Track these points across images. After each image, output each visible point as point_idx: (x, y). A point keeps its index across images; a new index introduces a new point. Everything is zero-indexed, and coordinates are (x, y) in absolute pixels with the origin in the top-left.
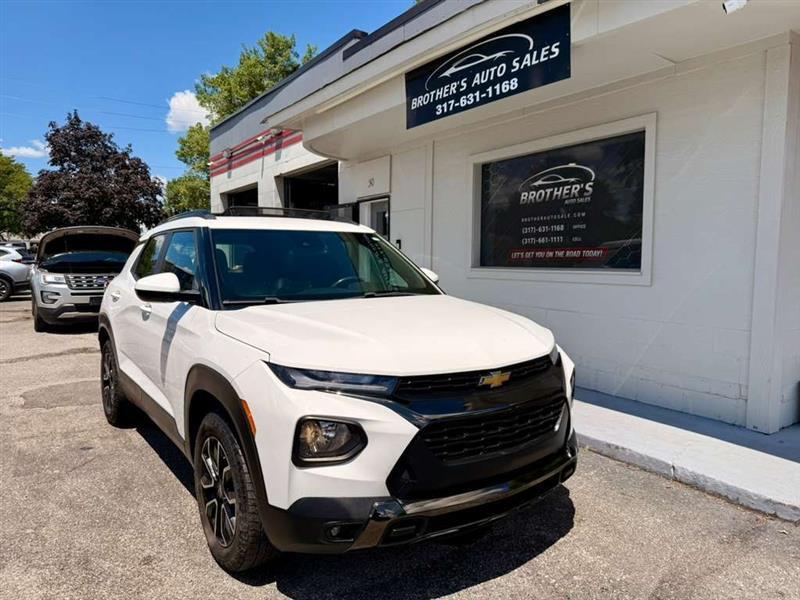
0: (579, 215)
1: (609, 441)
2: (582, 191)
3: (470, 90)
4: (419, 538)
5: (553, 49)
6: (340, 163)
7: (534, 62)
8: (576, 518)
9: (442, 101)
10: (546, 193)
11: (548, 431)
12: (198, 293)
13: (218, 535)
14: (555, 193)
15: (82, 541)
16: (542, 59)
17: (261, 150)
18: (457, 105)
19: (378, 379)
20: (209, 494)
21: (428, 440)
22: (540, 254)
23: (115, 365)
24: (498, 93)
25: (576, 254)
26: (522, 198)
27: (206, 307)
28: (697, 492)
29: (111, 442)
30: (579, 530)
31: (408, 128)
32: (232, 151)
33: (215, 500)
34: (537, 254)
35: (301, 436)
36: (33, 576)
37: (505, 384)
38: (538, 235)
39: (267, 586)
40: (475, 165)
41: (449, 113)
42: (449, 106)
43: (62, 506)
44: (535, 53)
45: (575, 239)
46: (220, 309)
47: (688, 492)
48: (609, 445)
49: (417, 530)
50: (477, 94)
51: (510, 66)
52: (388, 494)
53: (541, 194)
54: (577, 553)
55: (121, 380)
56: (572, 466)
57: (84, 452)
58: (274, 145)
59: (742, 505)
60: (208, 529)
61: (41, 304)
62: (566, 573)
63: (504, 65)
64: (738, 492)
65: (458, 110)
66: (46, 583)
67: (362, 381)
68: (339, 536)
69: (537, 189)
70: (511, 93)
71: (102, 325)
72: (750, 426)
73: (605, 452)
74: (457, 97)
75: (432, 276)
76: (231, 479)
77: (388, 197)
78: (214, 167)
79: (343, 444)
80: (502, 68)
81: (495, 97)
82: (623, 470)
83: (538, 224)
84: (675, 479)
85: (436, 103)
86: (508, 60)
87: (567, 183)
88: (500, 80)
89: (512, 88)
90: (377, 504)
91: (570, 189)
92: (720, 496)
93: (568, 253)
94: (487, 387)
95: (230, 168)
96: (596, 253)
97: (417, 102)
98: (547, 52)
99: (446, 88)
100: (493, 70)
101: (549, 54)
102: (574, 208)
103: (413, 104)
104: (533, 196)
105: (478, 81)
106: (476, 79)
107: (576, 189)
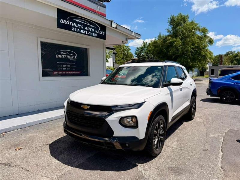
2: (74, 58)
7: (100, 33)
9: (75, 27)
14: (67, 57)
22: (64, 73)
25: (74, 73)
26: (57, 56)
38: (63, 67)
44: (100, 31)
45: (73, 69)
50: (86, 32)
53: (63, 56)
65: (80, 33)
69: (62, 54)
83: (63, 64)
87: (70, 55)
89: (95, 36)
91: (71, 57)
93: (72, 73)
96: (78, 73)
97: (63, 21)
98: (102, 33)
99: (76, 24)
100: (91, 29)
101: (103, 33)
102: (73, 61)
103: (61, 21)
104: (60, 56)
105: (87, 29)
106: (86, 28)
107: (73, 57)
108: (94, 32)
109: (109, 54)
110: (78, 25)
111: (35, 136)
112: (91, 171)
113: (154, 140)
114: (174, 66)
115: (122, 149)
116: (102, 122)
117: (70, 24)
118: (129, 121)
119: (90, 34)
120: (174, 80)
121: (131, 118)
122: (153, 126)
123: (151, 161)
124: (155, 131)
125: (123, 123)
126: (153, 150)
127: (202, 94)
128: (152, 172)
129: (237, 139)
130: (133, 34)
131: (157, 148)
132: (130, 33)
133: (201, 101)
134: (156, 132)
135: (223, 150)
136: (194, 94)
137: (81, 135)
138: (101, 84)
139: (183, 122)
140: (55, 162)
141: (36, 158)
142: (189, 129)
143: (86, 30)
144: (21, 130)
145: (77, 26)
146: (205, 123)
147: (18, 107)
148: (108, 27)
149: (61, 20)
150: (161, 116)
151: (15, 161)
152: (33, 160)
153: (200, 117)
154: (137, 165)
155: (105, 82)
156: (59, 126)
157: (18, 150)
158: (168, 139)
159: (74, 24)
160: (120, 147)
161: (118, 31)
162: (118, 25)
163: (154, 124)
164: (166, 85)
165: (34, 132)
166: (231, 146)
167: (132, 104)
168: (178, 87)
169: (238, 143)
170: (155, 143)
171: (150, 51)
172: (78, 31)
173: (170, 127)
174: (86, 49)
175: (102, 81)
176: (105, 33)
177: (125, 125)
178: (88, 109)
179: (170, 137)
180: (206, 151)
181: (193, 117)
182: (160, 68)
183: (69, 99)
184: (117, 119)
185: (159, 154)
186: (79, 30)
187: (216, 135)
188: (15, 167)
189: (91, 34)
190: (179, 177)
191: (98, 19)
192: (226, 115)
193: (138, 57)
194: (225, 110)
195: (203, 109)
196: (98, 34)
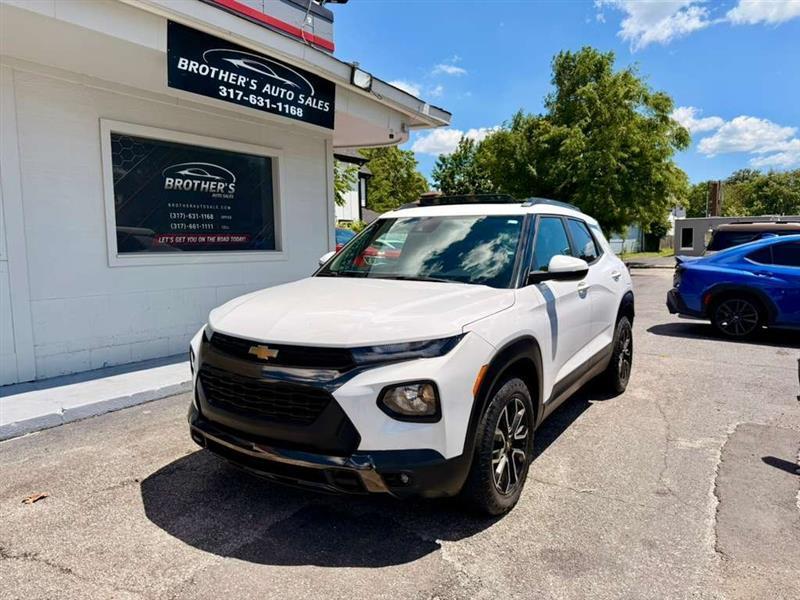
2: (226, 189)
9: (228, 85)
10: (194, 184)
14: (203, 185)
16: (319, 107)
18: (246, 98)
22: (191, 239)
25: (225, 239)
26: (167, 183)
38: (188, 221)
41: (235, 101)
45: (224, 227)
53: (188, 183)
65: (247, 104)
69: (184, 177)
74: (247, 91)
83: (187, 211)
85: (219, 82)
87: (213, 180)
88: (289, 103)
91: (217, 185)
93: (219, 239)
96: (241, 239)
97: (189, 65)
98: (322, 105)
99: (232, 74)
100: (283, 91)
101: (323, 107)
102: (220, 201)
103: (181, 63)
104: (179, 183)
105: (269, 91)
106: (267, 88)
107: (221, 186)
108: (295, 103)
109: (346, 177)
110: (240, 77)
111: (94, 453)
112: (284, 567)
113: (494, 461)
114: (560, 217)
115: (386, 493)
116: (321, 401)
117: (212, 76)
118: (412, 400)
119: (280, 109)
120: (560, 262)
121: (419, 388)
122: (491, 412)
123: (484, 531)
124: (499, 432)
125: (391, 407)
126: (490, 494)
127: (653, 309)
128: (488, 569)
129: (764, 456)
130: (426, 110)
131: (504, 486)
132: (414, 105)
133: (651, 334)
134: (501, 433)
135: (722, 490)
136: (627, 308)
137: (250, 448)
138: (318, 276)
139: (590, 401)
140: (161, 537)
141: (96, 527)
142: (611, 423)
143: (266, 96)
144: (44, 432)
145: (236, 81)
146: (662, 403)
147: (36, 357)
148: (340, 86)
149: (182, 59)
150: (517, 381)
151: (21, 541)
152: (84, 535)
153: (646, 385)
154: (439, 546)
155: (331, 268)
156: (176, 420)
157: (34, 502)
158: (539, 458)
159: (224, 73)
160: (381, 484)
161: (375, 98)
162: (374, 81)
163: (493, 407)
164: (535, 280)
165: (88, 439)
166: (746, 478)
167: (421, 342)
168: (572, 286)
169: (770, 466)
170: (499, 470)
171: (482, 167)
172: (239, 98)
173: (547, 419)
174: (268, 160)
175: (322, 265)
176: (332, 107)
177: (397, 411)
178: (271, 361)
179: (547, 451)
180: (665, 494)
181: (622, 384)
182: (515, 222)
183: (209, 327)
184: (370, 391)
185: (510, 509)
186: (241, 93)
187: (698, 444)
188: (22, 559)
189: (284, 108)
190: (576, 583)
191: (306, 58)
192: (730, 378)
193: (444, 189)
194: (725, 362)
195: (656, 357)
196: (306, 109)
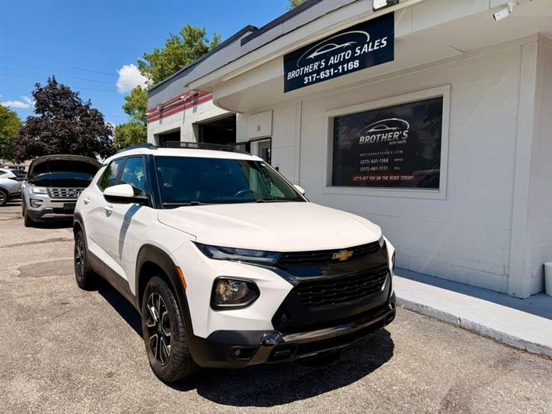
0: (398, 152)
1: (417, 302)
2: (401, 136)
3: (327, 67)
4: (292, 358)
5: (383, 42)
6: (237, 115)
7: (370, 50)
8: (395, 351)
9: (308, 75)
10: (377, 137)
11: (377, 291)
12: (146, 198)
13: (158, 358)
14: (383, 137)
15: (64, 362)
16: (375, 48)
17: (183, 106)
18: (318, 77)
19: (266, 254)
20: (152, 331)
21: (299, 294)
22: (372, 178)
23: (85, 248)
24: (346, 70)
25: (396, 178)
26: (361, 140)
27: (152, 207)
28: (475, 335)
29: (81, 300)
30: (396, 358)
31: (285, 92)
32: (163, 105)
33: (156, 335)
34: (370, 178)
35: (217, 290)
36: (33, 384)
37: (349, 258)
38: (371, 165)
39: (191, 391)
40: (329, 118)
41: (313, 83)
42: (312, 78)
43: (50, 340)
44: (371, 44)
45: (396, 168)
46: (161, 208)
47: (469, 336)
48: (417, 305)
49: (291, 353)
50: (332, 70)
51: (354, 52)
52: (273, 329)
53: (373, 138)
54: (395, 372)
55: (89, 257)
56: (393, 315)
57: (63, 306)
58: (192, 102)
59: (504, 344)
60: (151, 354)
61: (30, 208)
62: (388, 384)
63: (350, 51)
64: (501, 335)
65: (319, 80)
66: (42, 388)
67: (257, 255)
68: (241, 356)
69: (371, 134)
70: (354, 70)
71: (76, 220)
72: (510, 293)
73: (414, 309)
74: (318, 72)
75: (301, 190)
76: (168, 320)
77: (271, 138)
78: (150, 117)
79: (244, 295)
80: (349, 53)
81: (344, 73)
82: (427, 321)
83: (371, 158)
84: (461, 327)
85: (304, 75)
86: (353, 48)
87: (391, 131)
88: (347, 61)
89: (355, 67)
90: (265, 335)
91: (393, 135)
92: (490, 338)
93: (391, 178)
94: (338, 260)
95: (161, 117)
96: (410, 178)
101: (379, 44)
102: (395, 147)
104: (367, 139)
105: (333, 62)
107: (397, 135)
145: (314, 67)
